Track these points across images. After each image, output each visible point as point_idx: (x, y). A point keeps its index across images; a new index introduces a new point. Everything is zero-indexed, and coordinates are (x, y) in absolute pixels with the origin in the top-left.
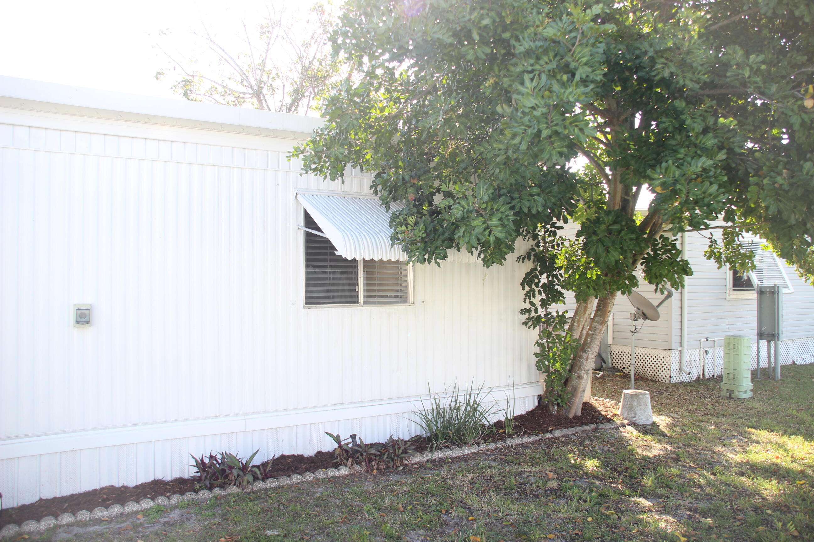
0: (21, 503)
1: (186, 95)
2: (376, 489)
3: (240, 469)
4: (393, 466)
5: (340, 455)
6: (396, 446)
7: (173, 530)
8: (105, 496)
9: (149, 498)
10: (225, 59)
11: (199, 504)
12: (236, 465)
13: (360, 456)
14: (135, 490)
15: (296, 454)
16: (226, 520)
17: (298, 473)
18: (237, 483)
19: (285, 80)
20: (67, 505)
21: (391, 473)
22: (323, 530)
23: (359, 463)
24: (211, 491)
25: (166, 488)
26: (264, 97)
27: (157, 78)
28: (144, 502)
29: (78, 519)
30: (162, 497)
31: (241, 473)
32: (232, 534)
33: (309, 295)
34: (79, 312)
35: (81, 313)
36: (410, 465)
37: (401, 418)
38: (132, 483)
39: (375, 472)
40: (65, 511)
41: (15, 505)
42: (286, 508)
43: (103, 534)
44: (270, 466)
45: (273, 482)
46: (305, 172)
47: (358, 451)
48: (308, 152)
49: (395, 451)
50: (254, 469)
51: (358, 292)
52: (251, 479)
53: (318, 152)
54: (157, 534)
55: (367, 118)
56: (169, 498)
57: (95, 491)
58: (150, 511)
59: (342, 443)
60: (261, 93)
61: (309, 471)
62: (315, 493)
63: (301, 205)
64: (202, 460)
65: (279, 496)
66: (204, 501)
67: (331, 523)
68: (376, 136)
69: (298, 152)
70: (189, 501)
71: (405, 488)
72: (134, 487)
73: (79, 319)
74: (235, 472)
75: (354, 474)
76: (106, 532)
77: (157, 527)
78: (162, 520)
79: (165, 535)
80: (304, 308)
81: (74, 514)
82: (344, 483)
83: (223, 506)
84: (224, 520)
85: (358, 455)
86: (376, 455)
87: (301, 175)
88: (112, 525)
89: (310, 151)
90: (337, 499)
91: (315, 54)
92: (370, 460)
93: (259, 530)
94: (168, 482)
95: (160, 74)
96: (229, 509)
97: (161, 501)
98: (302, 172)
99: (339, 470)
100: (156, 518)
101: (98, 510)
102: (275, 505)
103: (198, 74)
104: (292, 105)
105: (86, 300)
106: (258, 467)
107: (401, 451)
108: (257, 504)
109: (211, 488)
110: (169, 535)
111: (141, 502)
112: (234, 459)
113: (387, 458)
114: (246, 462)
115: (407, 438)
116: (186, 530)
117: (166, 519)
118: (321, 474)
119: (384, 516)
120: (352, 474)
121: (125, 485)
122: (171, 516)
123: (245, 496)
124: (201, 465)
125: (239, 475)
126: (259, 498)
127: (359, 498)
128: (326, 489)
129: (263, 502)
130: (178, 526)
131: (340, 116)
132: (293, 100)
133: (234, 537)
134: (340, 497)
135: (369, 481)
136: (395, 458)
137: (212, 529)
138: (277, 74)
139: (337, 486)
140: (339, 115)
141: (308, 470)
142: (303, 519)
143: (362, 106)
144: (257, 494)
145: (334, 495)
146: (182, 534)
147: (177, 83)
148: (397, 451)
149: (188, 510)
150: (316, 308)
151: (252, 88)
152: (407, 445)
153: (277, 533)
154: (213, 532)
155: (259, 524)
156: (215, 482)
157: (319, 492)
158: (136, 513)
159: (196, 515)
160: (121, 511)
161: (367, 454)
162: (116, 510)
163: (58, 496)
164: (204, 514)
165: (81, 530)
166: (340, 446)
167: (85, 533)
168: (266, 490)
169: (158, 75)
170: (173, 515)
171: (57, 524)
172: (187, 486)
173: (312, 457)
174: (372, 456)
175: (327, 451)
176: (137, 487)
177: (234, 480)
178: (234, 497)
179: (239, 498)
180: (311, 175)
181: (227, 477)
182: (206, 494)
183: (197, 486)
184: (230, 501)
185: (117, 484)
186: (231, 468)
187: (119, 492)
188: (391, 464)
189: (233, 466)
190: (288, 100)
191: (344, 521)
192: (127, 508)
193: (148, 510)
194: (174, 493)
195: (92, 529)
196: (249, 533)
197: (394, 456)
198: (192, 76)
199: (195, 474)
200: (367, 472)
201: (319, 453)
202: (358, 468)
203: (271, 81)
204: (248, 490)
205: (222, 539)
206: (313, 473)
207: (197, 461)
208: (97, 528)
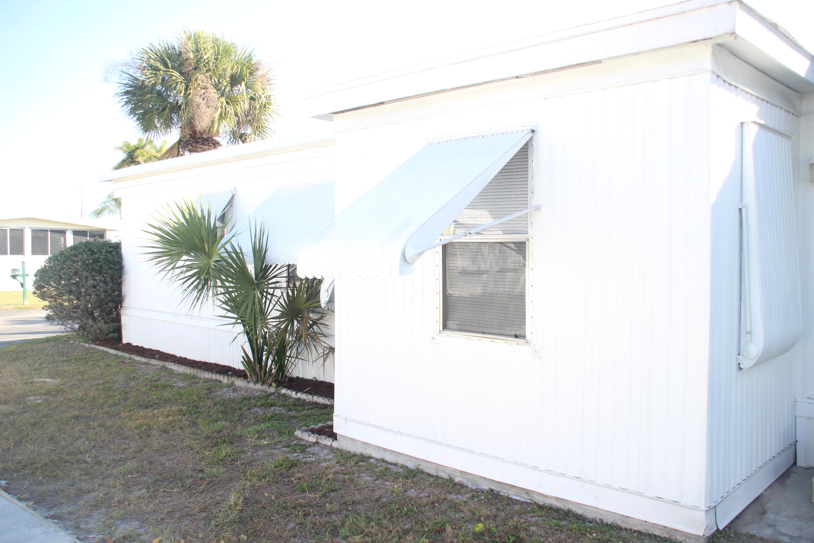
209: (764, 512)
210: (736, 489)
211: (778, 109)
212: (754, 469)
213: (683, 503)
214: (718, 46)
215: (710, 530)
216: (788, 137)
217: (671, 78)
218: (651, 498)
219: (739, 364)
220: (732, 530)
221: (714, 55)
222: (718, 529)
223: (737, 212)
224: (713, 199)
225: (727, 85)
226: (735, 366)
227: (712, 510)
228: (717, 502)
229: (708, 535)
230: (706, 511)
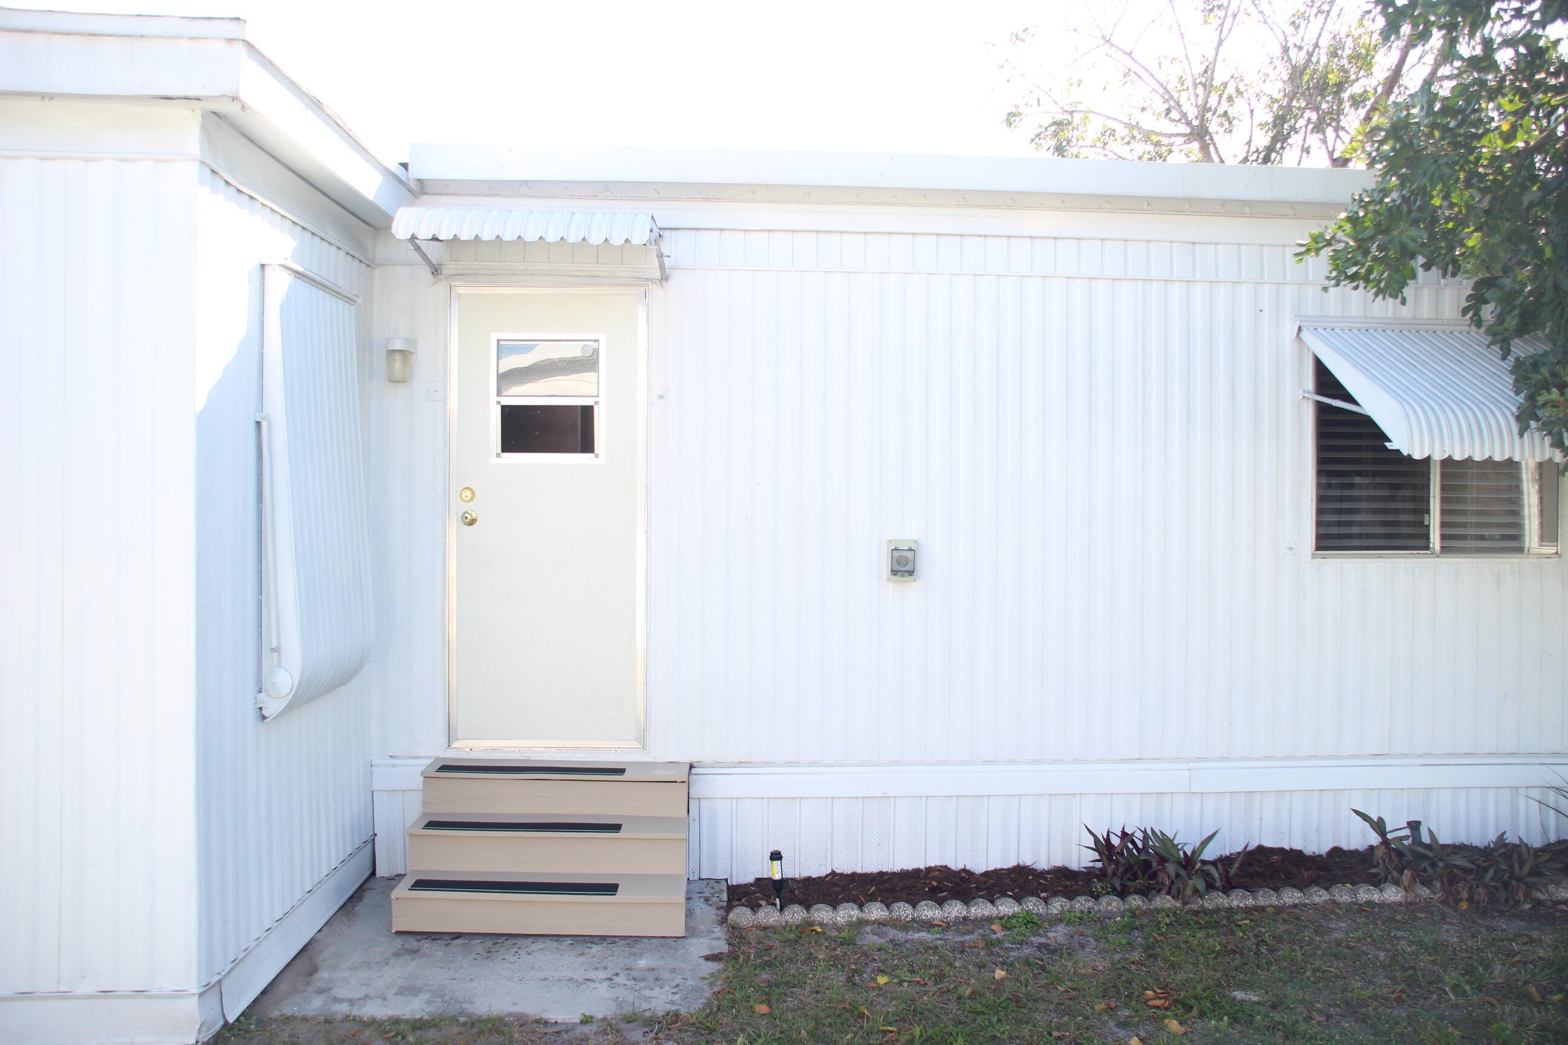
0: (805, 874)
1: (1060, 150)
2: (1469, 943)
3: (1179, 863)
4: (1507, 900)
5: (1384, 861)
6: (1515, 858)
7: (1056, 961)
8: (935, 884)
9: (1010, 896)
10: (1135, 73)
11: (1101, 920)
12: (1172, 855)
13: (1428, 868)
14: (984, 879)
15: (1287, 847)
16: (1154, 957)
17: (1294, 886)
18: (1174, 890)
19: (1254, 100)
20: (874, 888)
21: (1502, 914)
22: (1353, 1009)
23: (1426, 882)
24: (1123, 900)
25: (1040, 884)
26: (1212, 139)
27: (1009, 124)
28: (1004, 903)
29: (895, 915)
30: (1034, 899)
31: (1182, 872)
32: (1167, 985)
33: (1323, 531)
34: (896, 554)
35: (899, 556)
36: (1550, 904)
37: (1522, 800)
38: (979, 866)
39: (1464, 905)
40: (872, 898)
41: (797, 876)
42: (1272, 951)
43: (936, 948)
44: (1237, 865)
45: (1244, 897)
46: (1333, 282)
47: (1424, 857)
48: (1340, 241)
49: (1511, 867)
50: (1207, 867)
51: (1428, 526)
52: (1201, 885)
53: (1362, 240)
54: (1028, 963)
55: (1471, 158)
56: (1046, 903)
57: (917, 871)
58: (1014, 921)
59: (1389, 836)
60: (1207, 132)
61: (1317, 884)
62: (1332, 930)
63: (1308, 348)
64: (1108, 840)
65: (1257, 926)
66: (1110, 916)
67: (1370, 997)
68: (1489, 197)
69: (1318, 243)
70: (1082, 912)
71: (1541, 953)
72: (982, 875)
73: (896, 567)
74: (1171, 868)
75: (1416, 903)
76: (942, 946)
77: (1027, 951)
78: (1036, 940)
79: (1043, 968)
80: (1314, 556)
81: (888, 907)
82: (1393, 919)
83: (1147, 930)
84: (1150, 956)
85: (1425, 864)
86: (1465, 870)
87: (1325, 289)
88: (949, 935)
89: (1345, 239)
90: (1379, 949)
91: (1318, 39)
92: (1453, 880)
93: (1219, 985)
94: (1042, 872)
95: (1015, 115)
96: (1159, 938)
97: (1033, 904)
98: (1326, 283)
99: (1381, 890)
100: (1025, 936)
101: (926, 905)
102: (1248, 943)
103: (1080, 107)
104: (1270, 149)
105: (908, 533)
106: (1214, 863)
107: (1526, 869)
108: (1213, 936)
109: (1122, 894)
110: (1049, 968)
111: (998, 902)
112: (1169, 844)
113: (1492, 879)
114: (1193, 852)
115: (1536, 842)
116: (1080, 965)
117: (1043, 940)
118: (1342, 894)
119: (1492, 1005)
120: (1410, 904)
121: (968, 868)
122: (1049, 934)
123: (1188, 917)
124: (1104, 847)
125: (1178, 875)
126: (1215, 925)
127: (1429, 954)
128: (1354, 925)
129: (1225, 934)
130: (1065, 955)
131: (1410, 163)
132: (1273, 138)
133: (1172, 992)
134: (1388, 946)
135: (1451, 924)
136: (1514, 882)
137: (1129, 970)
138: (1238, 91)
139: (1379, 922)
140: (1407, 159)
141: (1315, 881)
142: (1308, 978)
143: (1460, 135)
144: (1212, 917)
145: (1374, 941)
146: (1072, 971)
147: (1043, 130)
148: (1516, 867)
149: (1082, 929)
150: (1337, 557)
151: (1189, 123)
152: (1541, 859)
153: (1255, 999)
154: (1130, 976)
155: (1219, 975)
156: (1131, 883)
157: (1339, 929)
158: (990, 920)
159: (1097, 940)
160: (964, 913)
161: (1447, 865)
162: (955, 909)
163: (859, 871)
164: (1111, 939)
165: (901, 936)
166: (1385, 842)
167: (906, 941)
168: (1230, 910)
169: (1011, 118)
170: (1054, 934)
171: (863, 918)
172: (1077, 884)
173: (1320, 856)
174: (1455, 870)
175: (1353, 847)
176: (987, 874)
177: (1167, 883)
178: (1168, 916)
179: (1179, 921)
180: (1346, 287)
181: (1154, 876)
182: (1114, 904)
183: (1098, 886)
184: (1159, 922)
185: (955, 865)
186: (1163, 860)
187: (957, 880)
188: (1502, 894)
189: (1166, 855)
190: (1262, 140)
191: (1399, 997)
192: (973, 909)
193: (1009, 918)
194: (1055, 894)
195: (917, 936)
196: (1199, 988)
197: (1510, 878)
198: (1071, 113)
199: (1091, 864)
200: (1445, 902)
201: (1336, 851)
202: (1424, 892)
203: (1224, 106)
204: (1195, 907)
205: (1147, 992)
206: (1326, 889)
207: (1096, 839)
208: (923, 935)
209: (315, 970)
210: (263, 939)
211: (334, 249)
212: (298, 896)
213: (155, 991)
214: (213, 115)
215: (208, 1030)
216: (351, 301)
217: (122, 160)
218: (89, 997)
219: (261, 708)
220: (255, 1018)
221: (204, 128)
222: (226, 1023)
223: (252, 427)
224: (201, 403)
225: (233, 192)
226: (251, 714)
227: (213, 989)
228: (223, 973)
229: (206, 1039)
230: (201, 995)
